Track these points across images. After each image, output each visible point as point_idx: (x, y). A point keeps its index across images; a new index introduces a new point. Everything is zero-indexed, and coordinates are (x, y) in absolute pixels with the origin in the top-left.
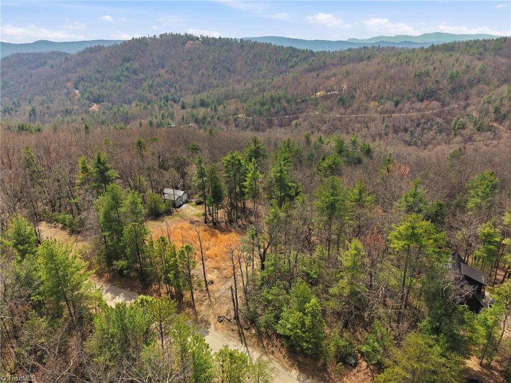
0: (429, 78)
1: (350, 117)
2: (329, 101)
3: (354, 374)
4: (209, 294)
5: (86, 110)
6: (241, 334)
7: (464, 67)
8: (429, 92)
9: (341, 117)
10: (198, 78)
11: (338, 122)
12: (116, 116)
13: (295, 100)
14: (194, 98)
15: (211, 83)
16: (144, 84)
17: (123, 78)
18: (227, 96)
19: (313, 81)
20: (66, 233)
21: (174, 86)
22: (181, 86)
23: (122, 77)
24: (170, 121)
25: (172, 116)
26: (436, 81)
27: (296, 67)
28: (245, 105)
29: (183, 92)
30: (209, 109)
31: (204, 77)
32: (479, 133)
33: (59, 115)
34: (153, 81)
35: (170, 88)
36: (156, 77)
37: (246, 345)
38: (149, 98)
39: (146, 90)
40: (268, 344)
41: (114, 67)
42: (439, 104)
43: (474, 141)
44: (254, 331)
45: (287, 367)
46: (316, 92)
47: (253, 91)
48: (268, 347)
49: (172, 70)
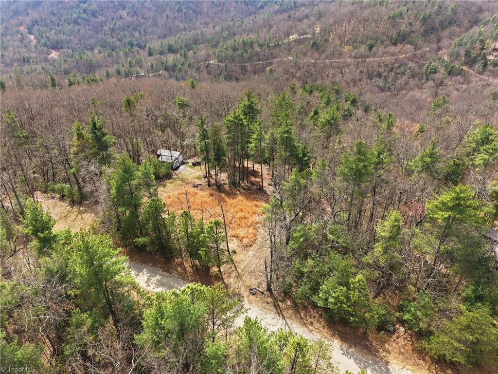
0: (402, 20)
1: (324, 63)
2: (302, 46)
3: (395, 341)
4: (235, 266)
5: (45, 58)
6: (276, 306)
7: (436, 7)
8: (402, 35)
9: (315, 63)
10: (163, 20)
11: (312, 68)
12: (79, 64)
13: (268, 44)
14: (162, 43)
15: (177, 27)
16: (106, 28)
17: (82, 21)
18: (196, 41)
19: (285, 23)
20: (67, 205)
21: (138, 30)
22: (146, 29)
23: (80, 19)
24: (139, 69)
25: (139, 64)
26: (410, 23)
27: (266, 8)
28: (217, 51)
29: (148, 36)
30: (178, 55)
31: (169, 20)
32: (450, 77)
33: (16, 64)
34: (115, 24)
35: (134, 33)
36: (117, 19)
37: (284, 318)
38: (111, 44)
39: (108, 34)
40: (305, 315)
41: (69, 8)
42: (412, 47)
43: (445, 86)
44: (289, 303)
45: (328, 337)
46: (288, 36)
47: (222, 35)
48: (306, 318)
49: (134, 12)
